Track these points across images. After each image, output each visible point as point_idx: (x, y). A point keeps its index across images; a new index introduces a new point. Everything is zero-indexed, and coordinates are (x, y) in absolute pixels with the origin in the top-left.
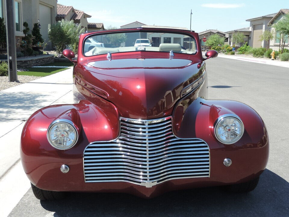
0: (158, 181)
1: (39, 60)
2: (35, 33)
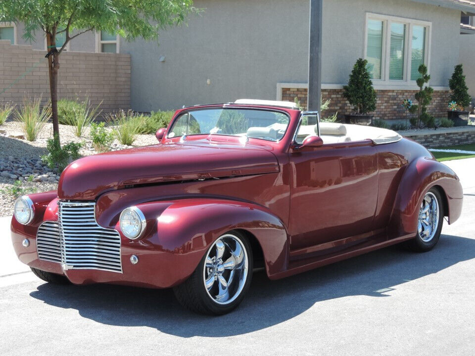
0: (74, 266)
1: (435, 137)
2: (454, 84)
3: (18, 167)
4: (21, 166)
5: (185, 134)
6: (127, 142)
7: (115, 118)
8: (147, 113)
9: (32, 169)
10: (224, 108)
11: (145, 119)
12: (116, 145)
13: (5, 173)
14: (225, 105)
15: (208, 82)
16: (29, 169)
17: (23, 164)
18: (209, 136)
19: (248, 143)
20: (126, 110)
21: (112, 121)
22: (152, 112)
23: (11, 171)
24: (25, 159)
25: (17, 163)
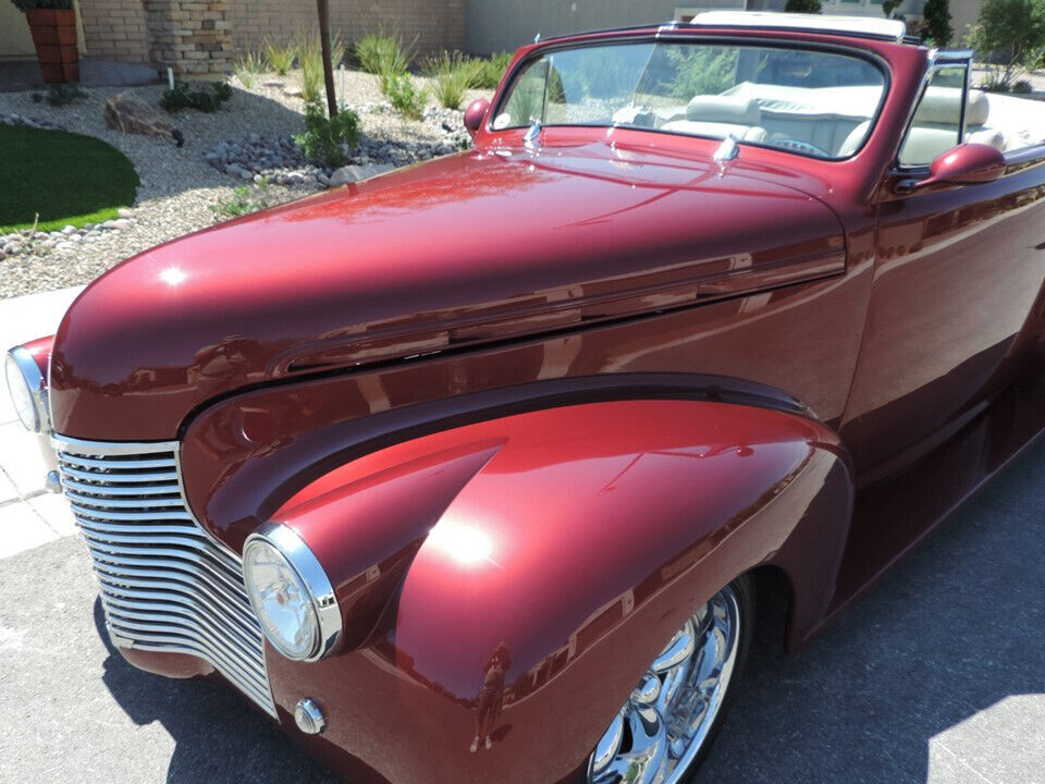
0: (136, 641)
3: (262, 155)
4: (267, 152)
5: (538, 122)
6: (451, 102)
7: (434, 64)
8: (486, 56)
9: (284, 158)
10: (661, 41)
11: (482, 65)
12: (434, 109)
13: (234, 167)
14: (660, 29)
15: (574, 7)
16: (278, 159)
17: (272, 147)
18: (610, 131)
19: (734, 165)
20: (451, 51)
21: (430, 69)
22: (494, 55)
23: (245, 163)
24: (280, 139)
25: (262, 146)
